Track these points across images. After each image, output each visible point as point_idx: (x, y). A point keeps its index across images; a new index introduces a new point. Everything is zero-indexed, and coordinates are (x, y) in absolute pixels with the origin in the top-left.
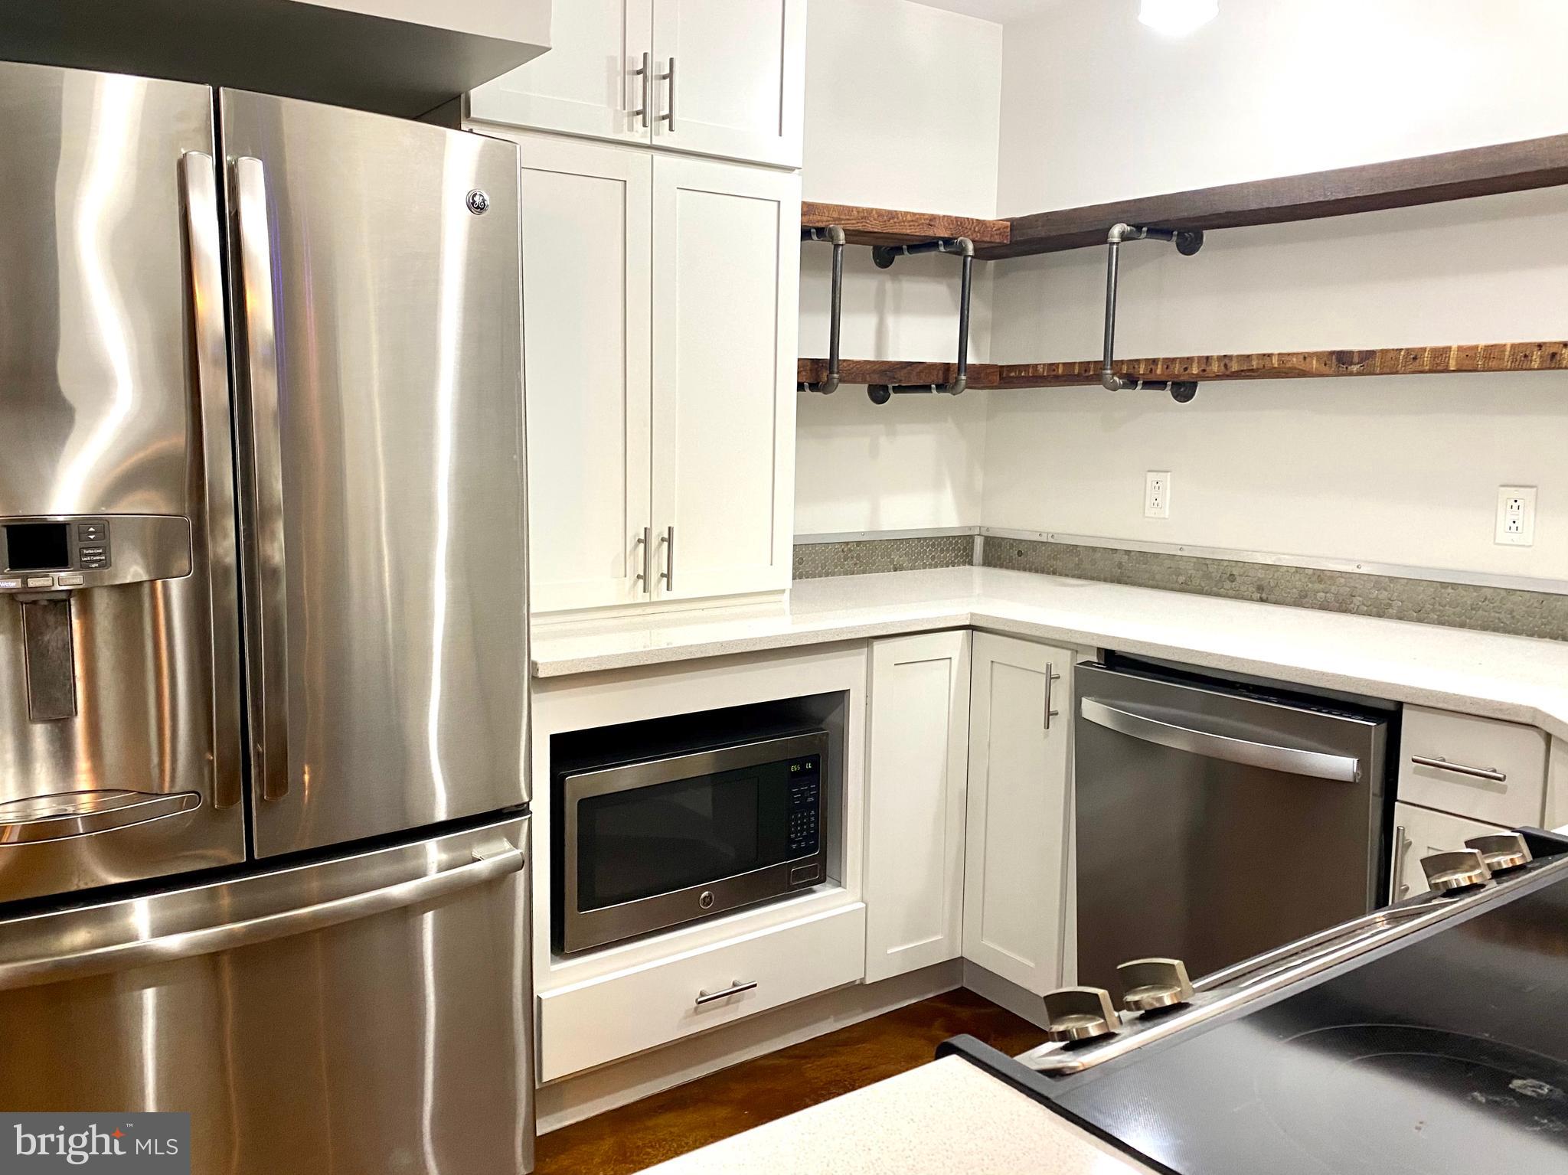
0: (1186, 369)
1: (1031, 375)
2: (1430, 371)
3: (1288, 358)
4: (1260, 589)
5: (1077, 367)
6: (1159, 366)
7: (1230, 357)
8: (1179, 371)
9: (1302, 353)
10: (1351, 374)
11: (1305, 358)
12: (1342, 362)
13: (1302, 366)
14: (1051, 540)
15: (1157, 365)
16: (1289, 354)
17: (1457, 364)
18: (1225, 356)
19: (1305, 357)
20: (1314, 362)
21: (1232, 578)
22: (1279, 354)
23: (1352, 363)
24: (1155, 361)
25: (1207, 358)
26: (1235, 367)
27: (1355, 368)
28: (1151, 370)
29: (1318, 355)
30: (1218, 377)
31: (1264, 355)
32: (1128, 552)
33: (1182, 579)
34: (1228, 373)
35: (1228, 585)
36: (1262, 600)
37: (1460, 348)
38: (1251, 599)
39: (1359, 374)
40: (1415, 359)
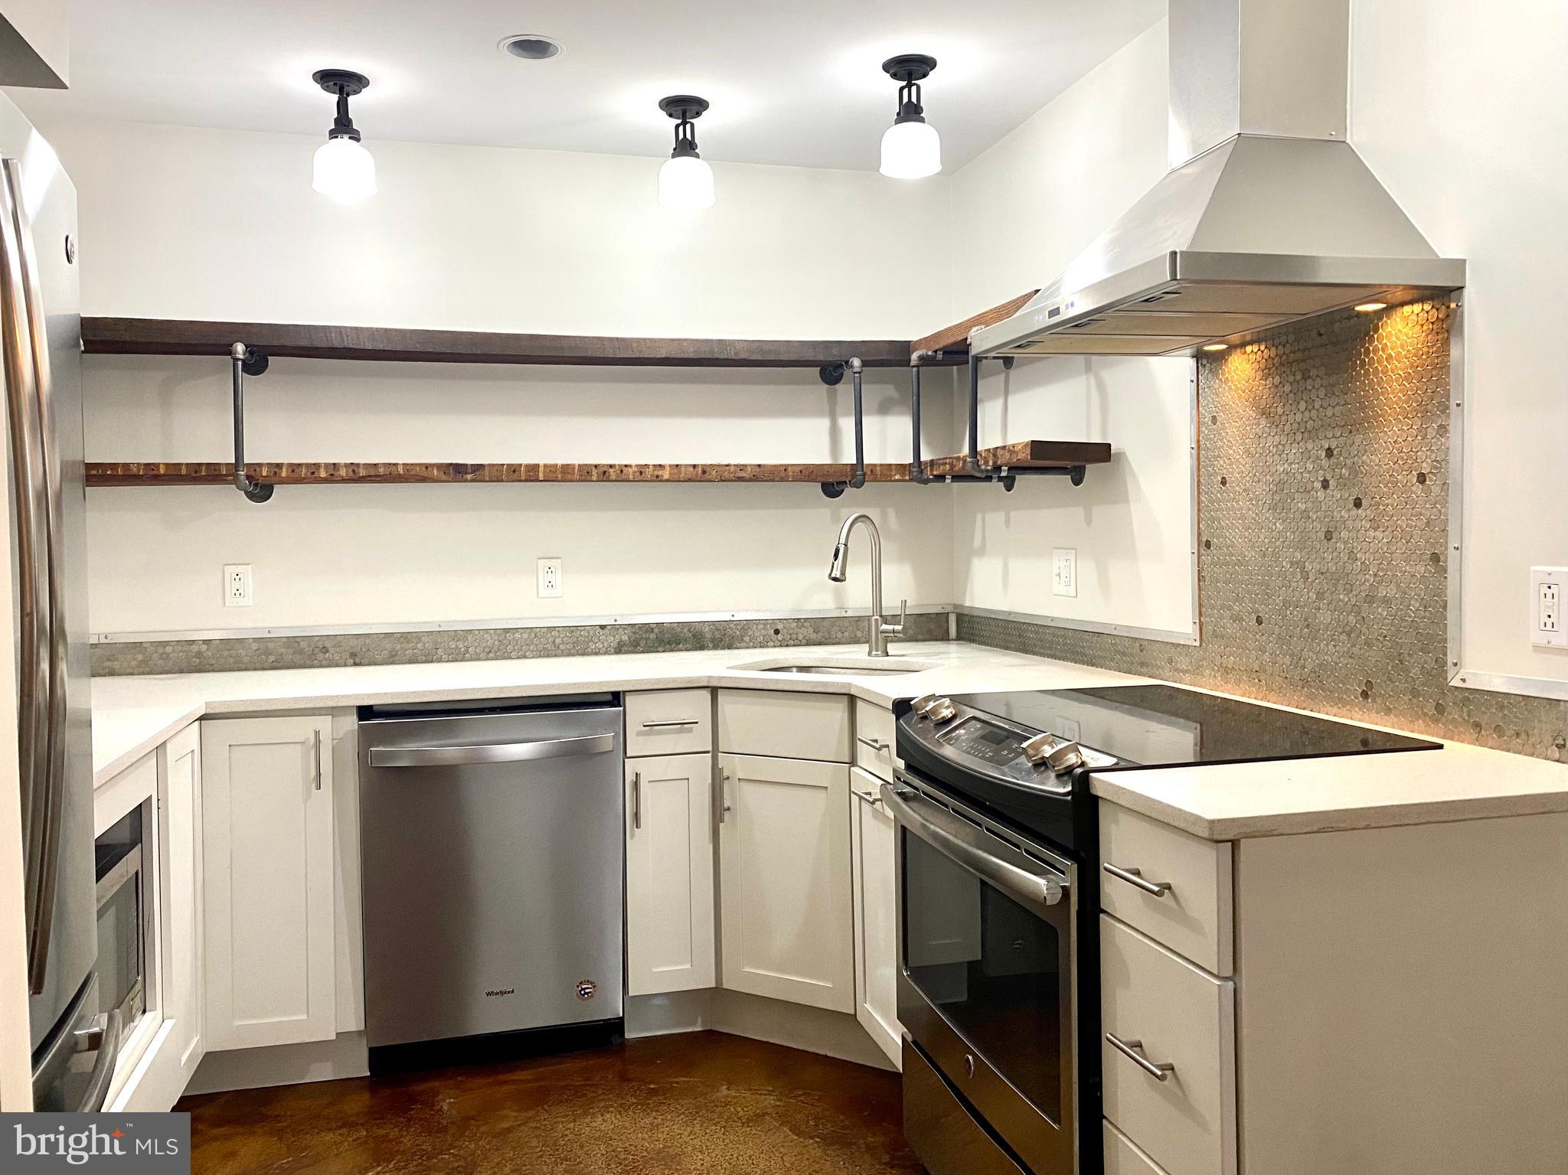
0: (313, 473)
1: (120, 473)
2: (526, 481)
3: (413, 467)
4: (353, 655)
5: (183, 467)
6: (284, 470)
7: (358, 465)
8: (305, 474)
9: (424, 464)
10: (466, 481)
11: (427, 468)
12: (457, 472)
13: (424, 473)
14: (103, 640)
15: (282, 468)
16: (412, 465)
17: (544, 476)
18: (352, 464)
19: (427, 466)
20: (435, 471)
21: (325, 650)
22: (403, 464)
23: (466, 473)
24: (279, 466)
25: (334, 464)
26: (362, 472)
27: (469, 477)
28: (275, 473)
29: (439, 466)
30: (344, 481)
31: (390, 464)
32: (205, 642)
33: (272, 658)
34: (356, 477)
35: (320, 656)
36: (355, 664)
37: (545, 466)
38: (345, 665)
39: (472, 481)
40: (514, 471)
